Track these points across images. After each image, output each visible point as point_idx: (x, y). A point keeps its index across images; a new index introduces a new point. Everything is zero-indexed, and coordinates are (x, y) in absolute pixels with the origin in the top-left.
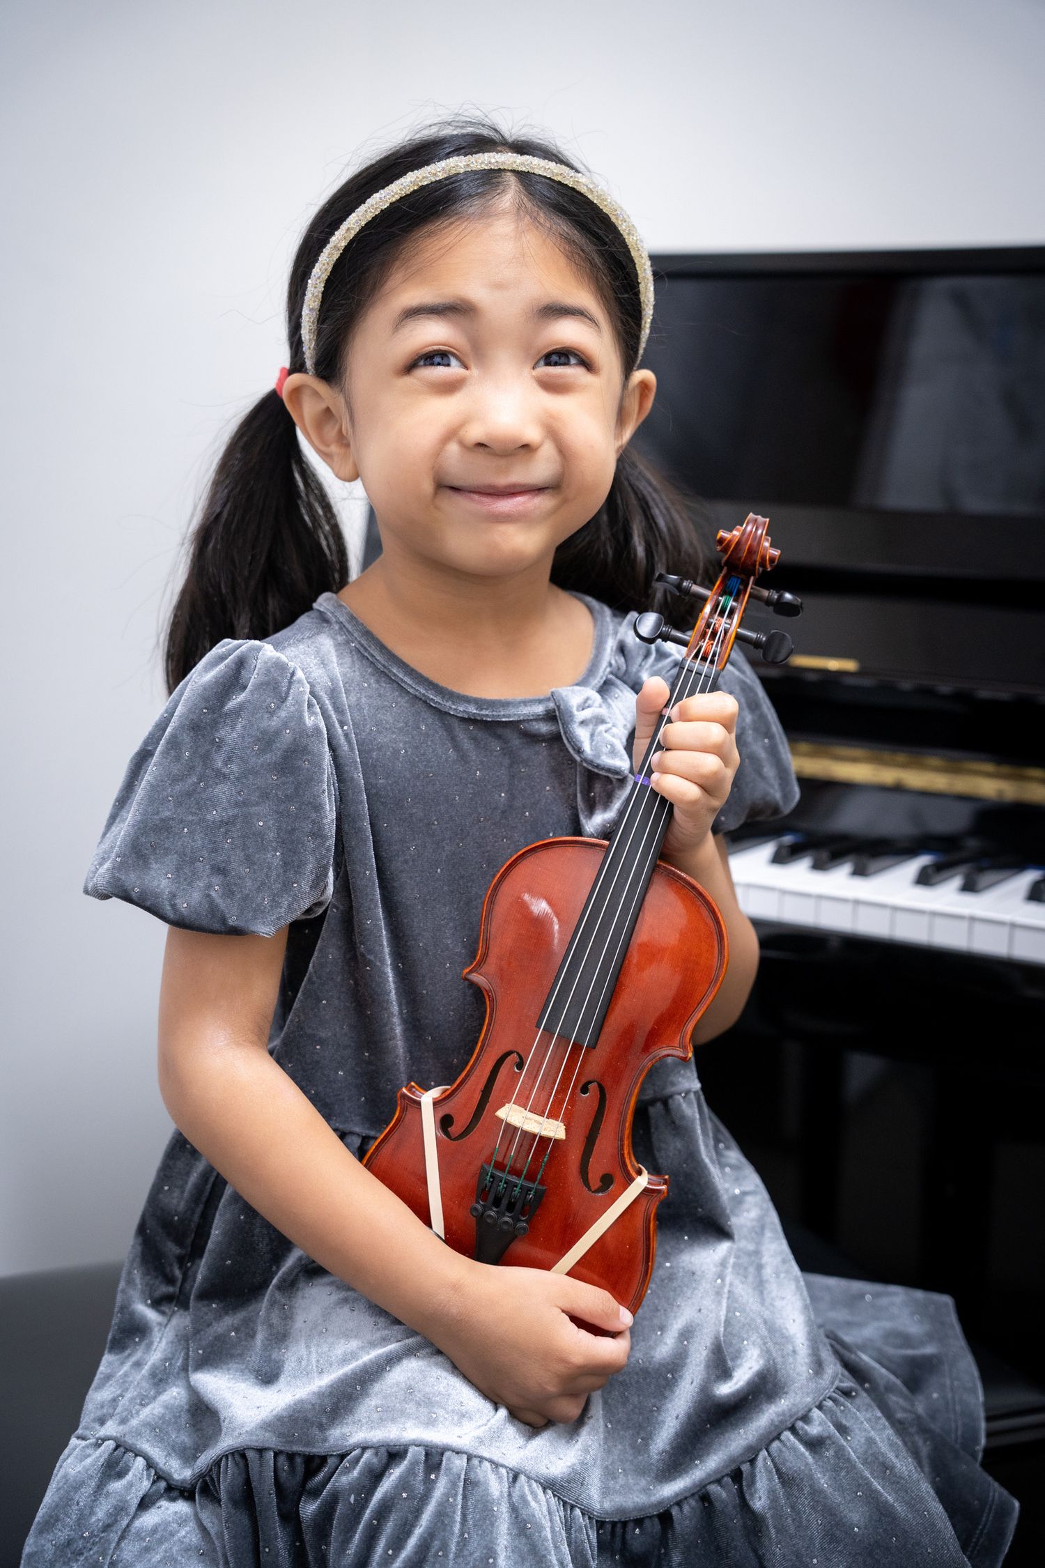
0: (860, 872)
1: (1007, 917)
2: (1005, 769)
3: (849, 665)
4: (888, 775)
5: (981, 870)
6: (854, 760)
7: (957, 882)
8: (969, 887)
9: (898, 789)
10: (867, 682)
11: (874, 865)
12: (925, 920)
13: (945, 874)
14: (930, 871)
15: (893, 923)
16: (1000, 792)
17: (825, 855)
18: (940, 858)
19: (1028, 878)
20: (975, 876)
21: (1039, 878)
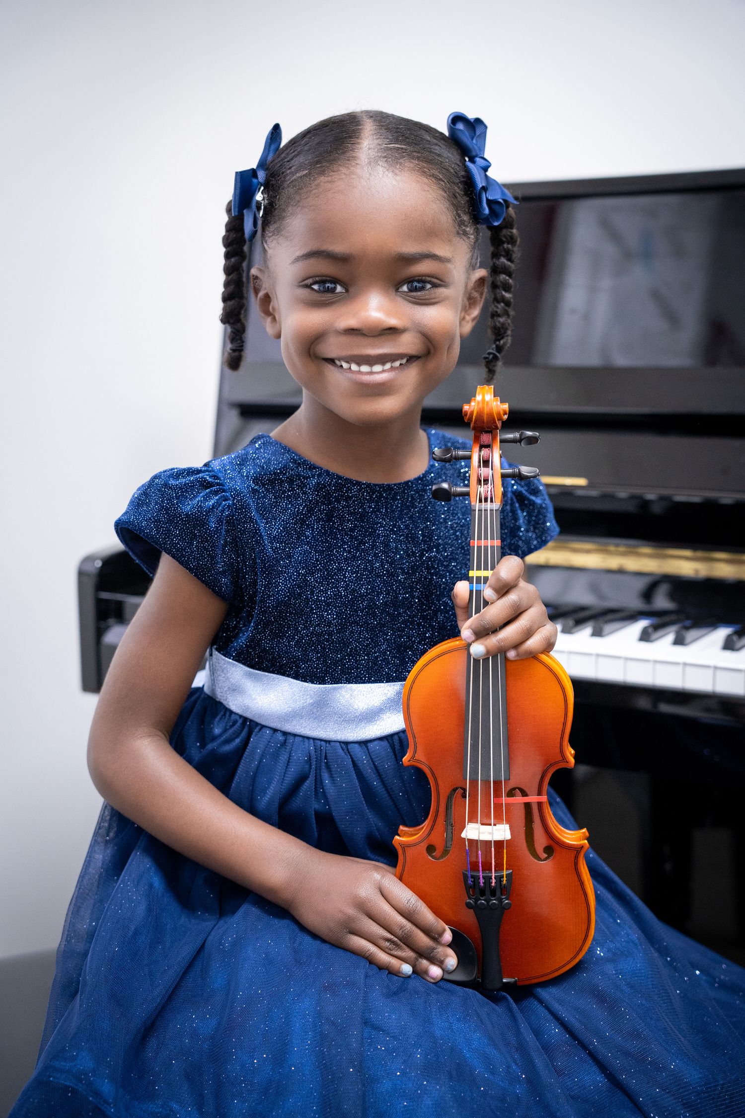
0: (598, 633)
1: (711, 663)
2: (699, 554)
3: (581, 482)
4: (614, 562)
5: (687, 628)
6: (588, 552)
7: (671, 637)
8: (679, 641)
9: (621, 571)
10: (594, 493)
11: (608, 628)
12: (650, 667)
13: (661, 632)
14: (650, 630)
16: (697, 571)
17: (571, 622)
18: (655, 620)
19: (722, 633)
20: (684, 632)
21: (731, 633)
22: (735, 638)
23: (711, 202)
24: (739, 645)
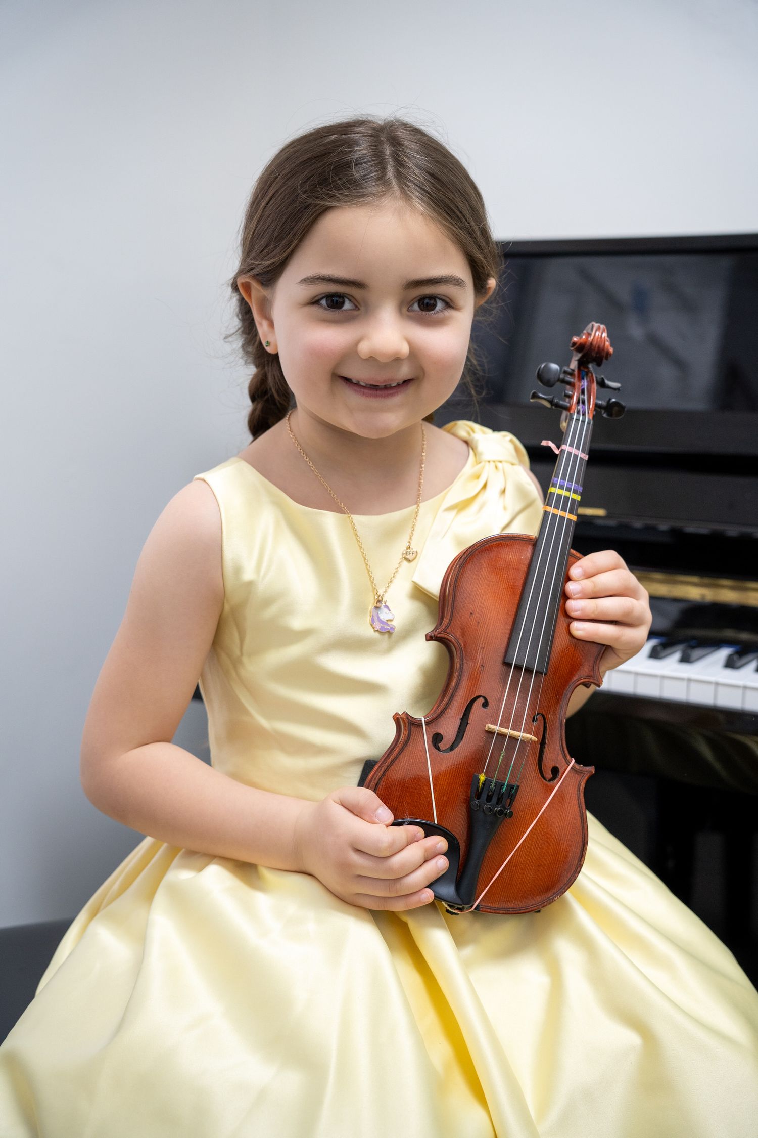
1: (713, 679)
2: (706, 580)
3: (600, 512)
5: (693, 647)
7: (677, 656)
8: (685, 659)
10: (612, 523)
12: (657, 681)
13: (668, 651)
14: (659, 648)
15: (635, 683)
16: (703, 596)
18: (663, 640)
19: (724, 653)
20: (689, 651)
21: (731, 653)
22: (735, 657)
23: (725, 263)
24: (739, 664)
